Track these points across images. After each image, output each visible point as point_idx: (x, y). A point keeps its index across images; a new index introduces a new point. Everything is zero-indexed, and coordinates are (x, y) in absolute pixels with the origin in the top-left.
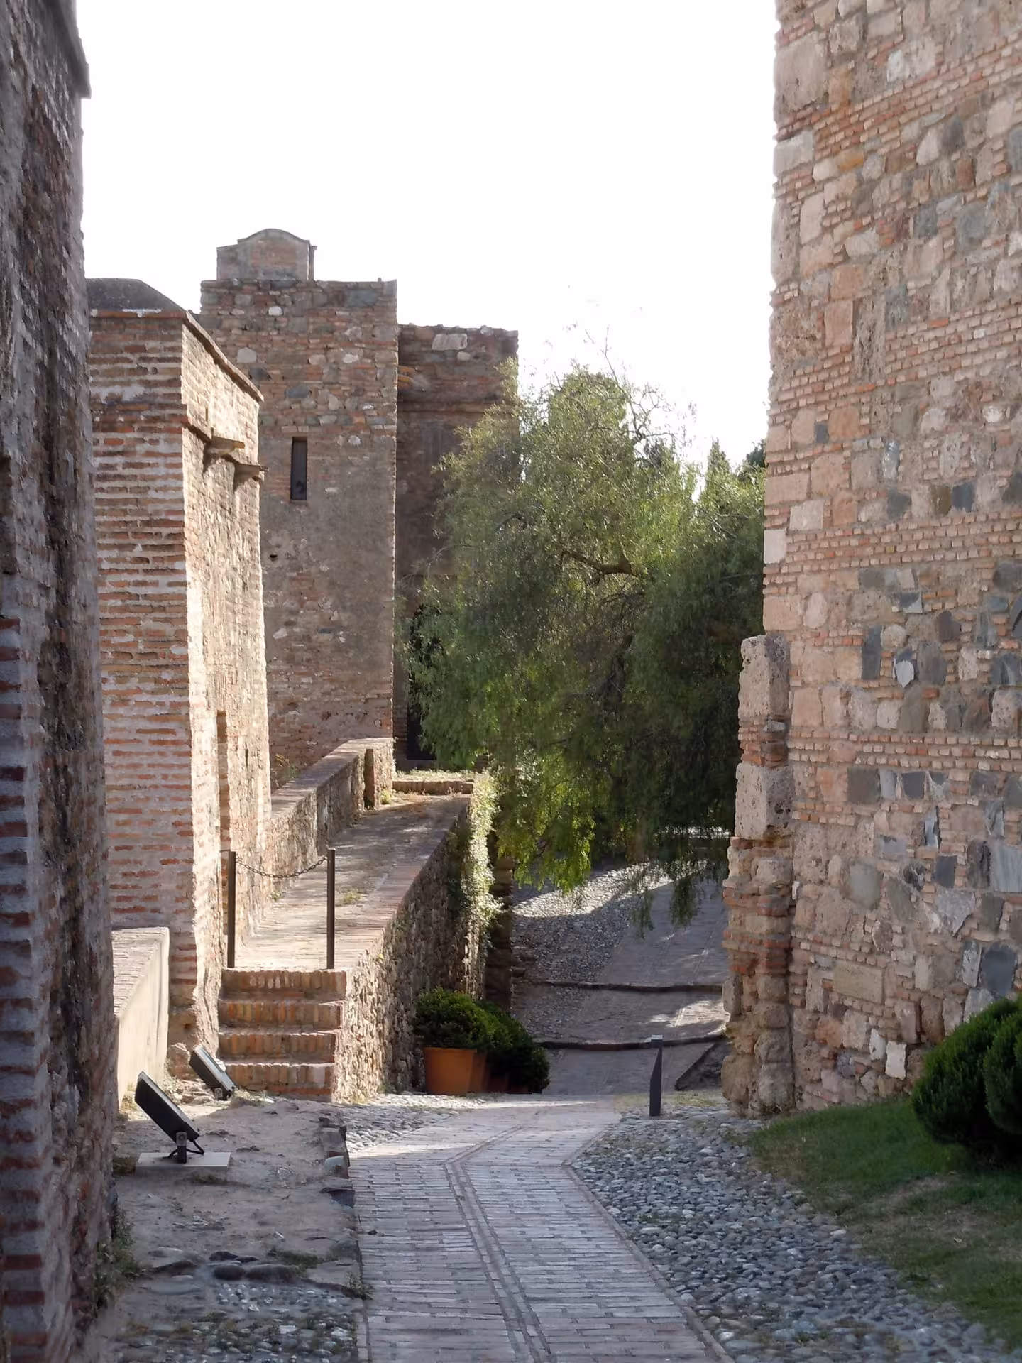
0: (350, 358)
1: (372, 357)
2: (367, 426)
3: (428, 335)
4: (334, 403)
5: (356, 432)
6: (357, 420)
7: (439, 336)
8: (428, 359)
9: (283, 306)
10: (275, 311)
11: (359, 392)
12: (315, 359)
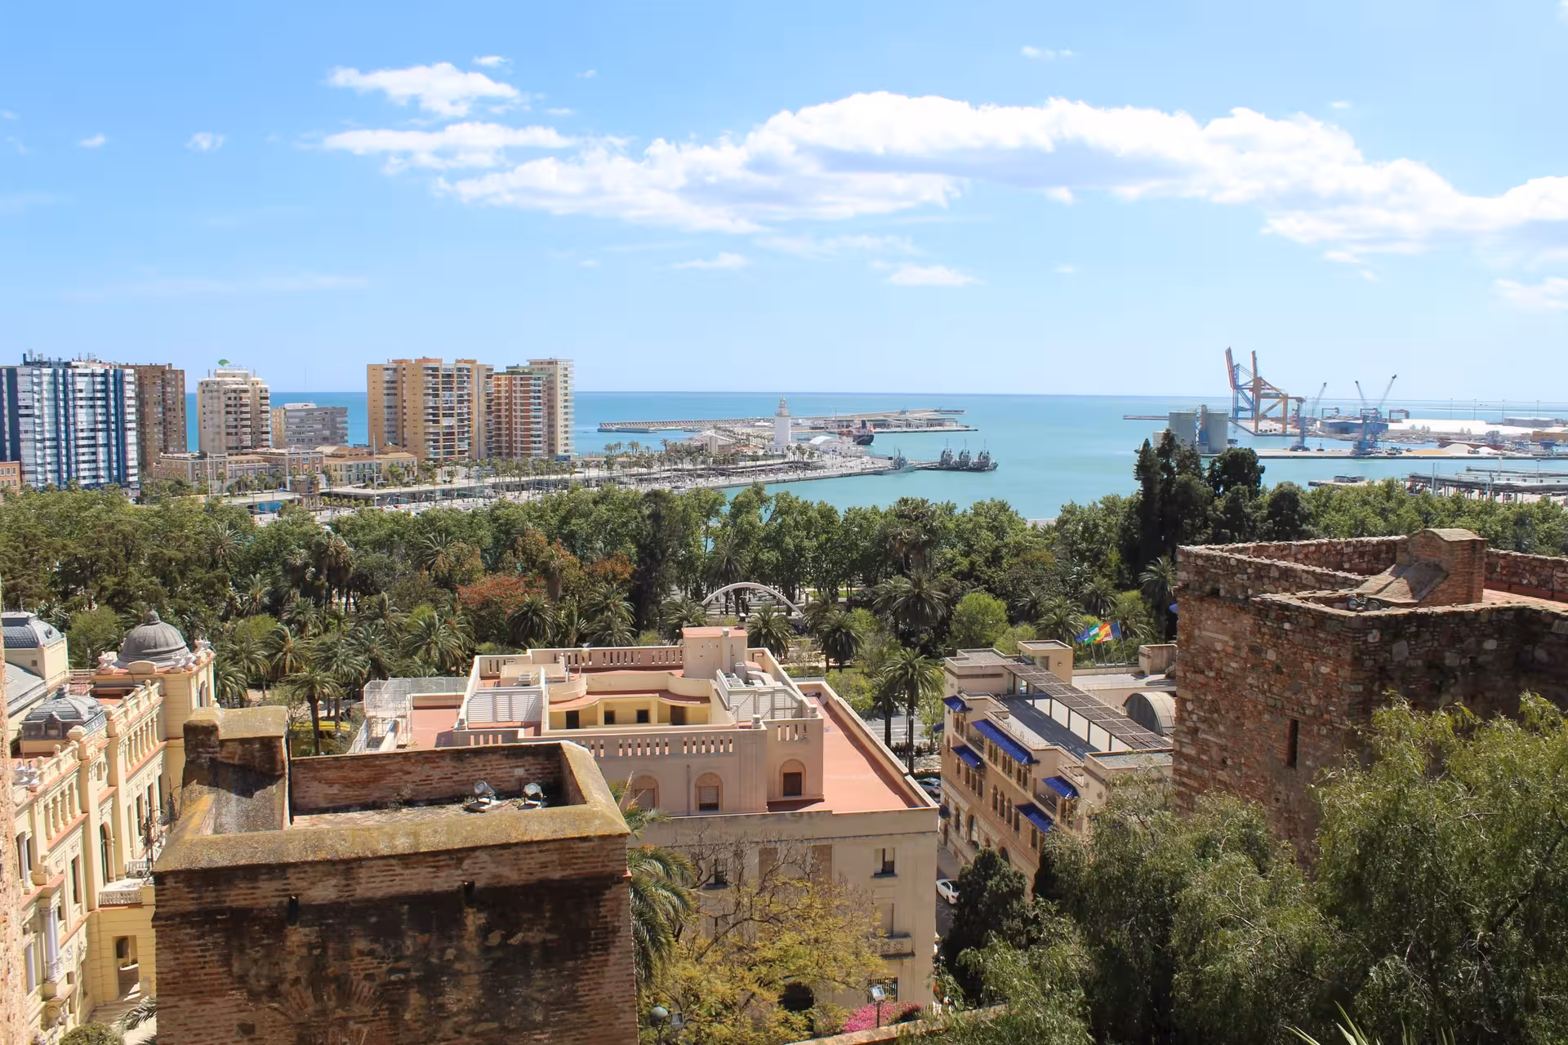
0: (1324, 670)
1: (1337, 672)
2: (1331, 722)
3: (1549, 619)
4: (1314, 701)
5: (1324, 724)
6: (1326, 716)
7: (1557, 621)
8: (1547, 639)
9: (1292, 623)
10: (1287, 626)
11: (1328, 696)
12: (1307, 665)
